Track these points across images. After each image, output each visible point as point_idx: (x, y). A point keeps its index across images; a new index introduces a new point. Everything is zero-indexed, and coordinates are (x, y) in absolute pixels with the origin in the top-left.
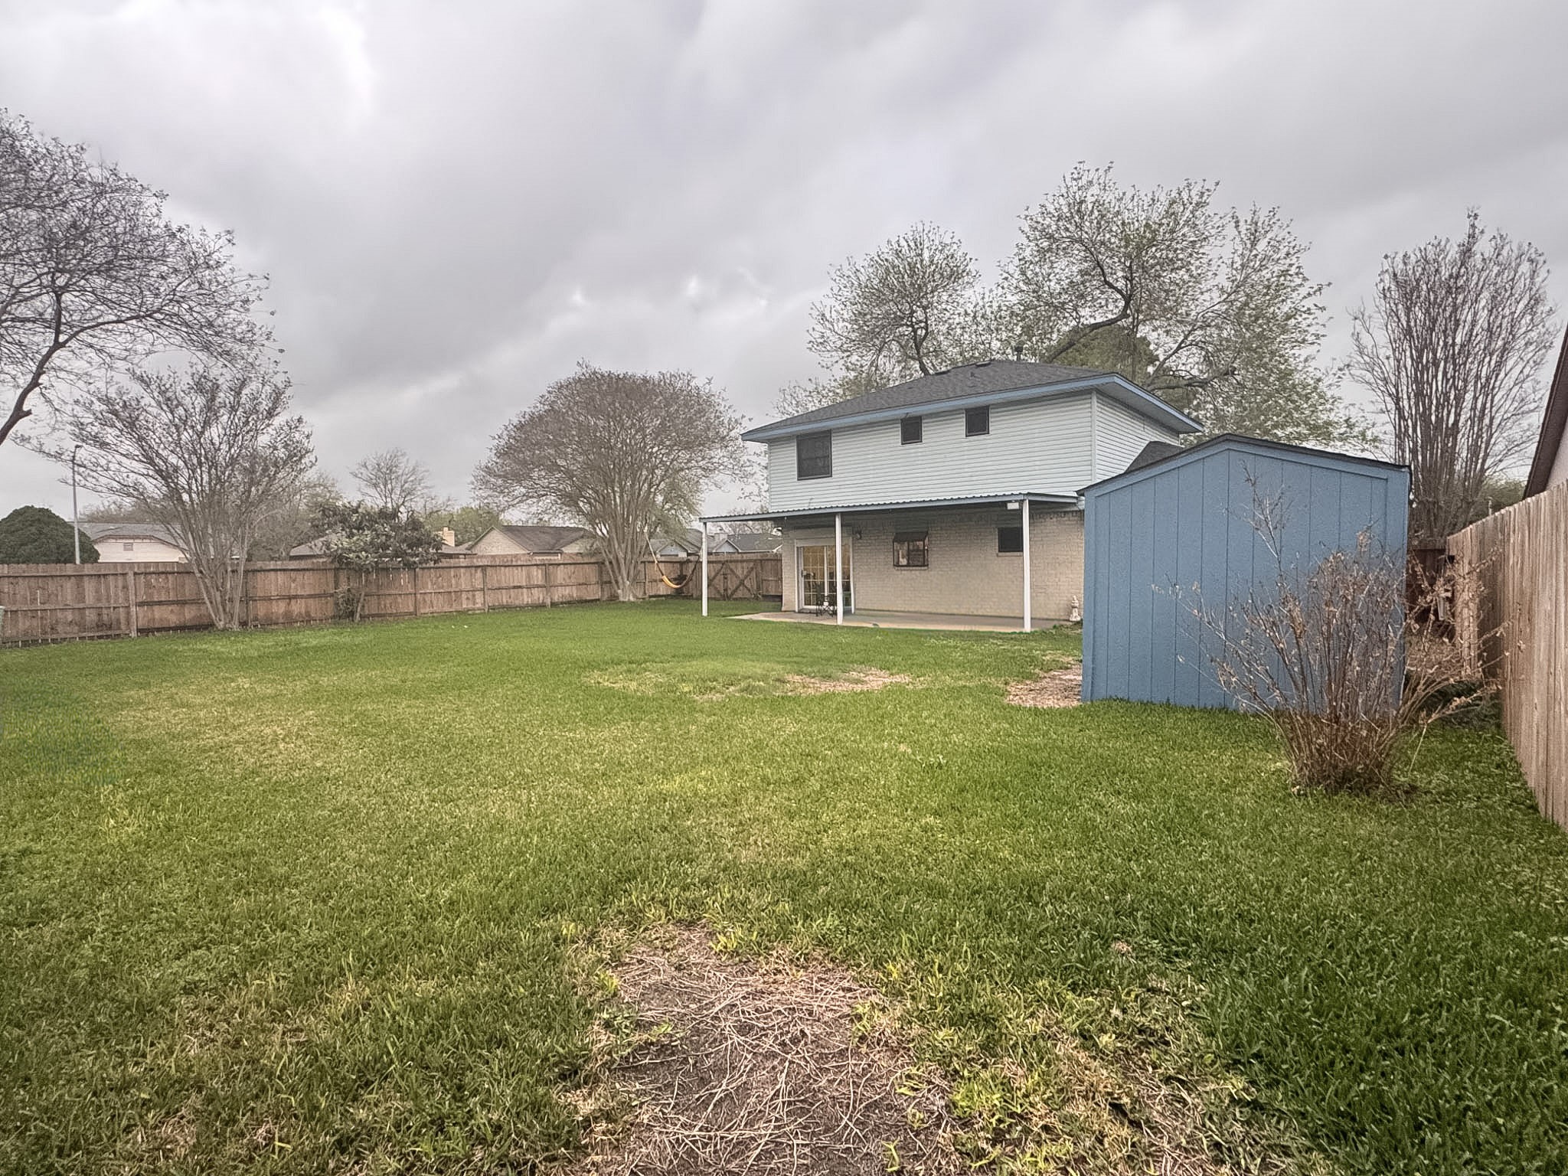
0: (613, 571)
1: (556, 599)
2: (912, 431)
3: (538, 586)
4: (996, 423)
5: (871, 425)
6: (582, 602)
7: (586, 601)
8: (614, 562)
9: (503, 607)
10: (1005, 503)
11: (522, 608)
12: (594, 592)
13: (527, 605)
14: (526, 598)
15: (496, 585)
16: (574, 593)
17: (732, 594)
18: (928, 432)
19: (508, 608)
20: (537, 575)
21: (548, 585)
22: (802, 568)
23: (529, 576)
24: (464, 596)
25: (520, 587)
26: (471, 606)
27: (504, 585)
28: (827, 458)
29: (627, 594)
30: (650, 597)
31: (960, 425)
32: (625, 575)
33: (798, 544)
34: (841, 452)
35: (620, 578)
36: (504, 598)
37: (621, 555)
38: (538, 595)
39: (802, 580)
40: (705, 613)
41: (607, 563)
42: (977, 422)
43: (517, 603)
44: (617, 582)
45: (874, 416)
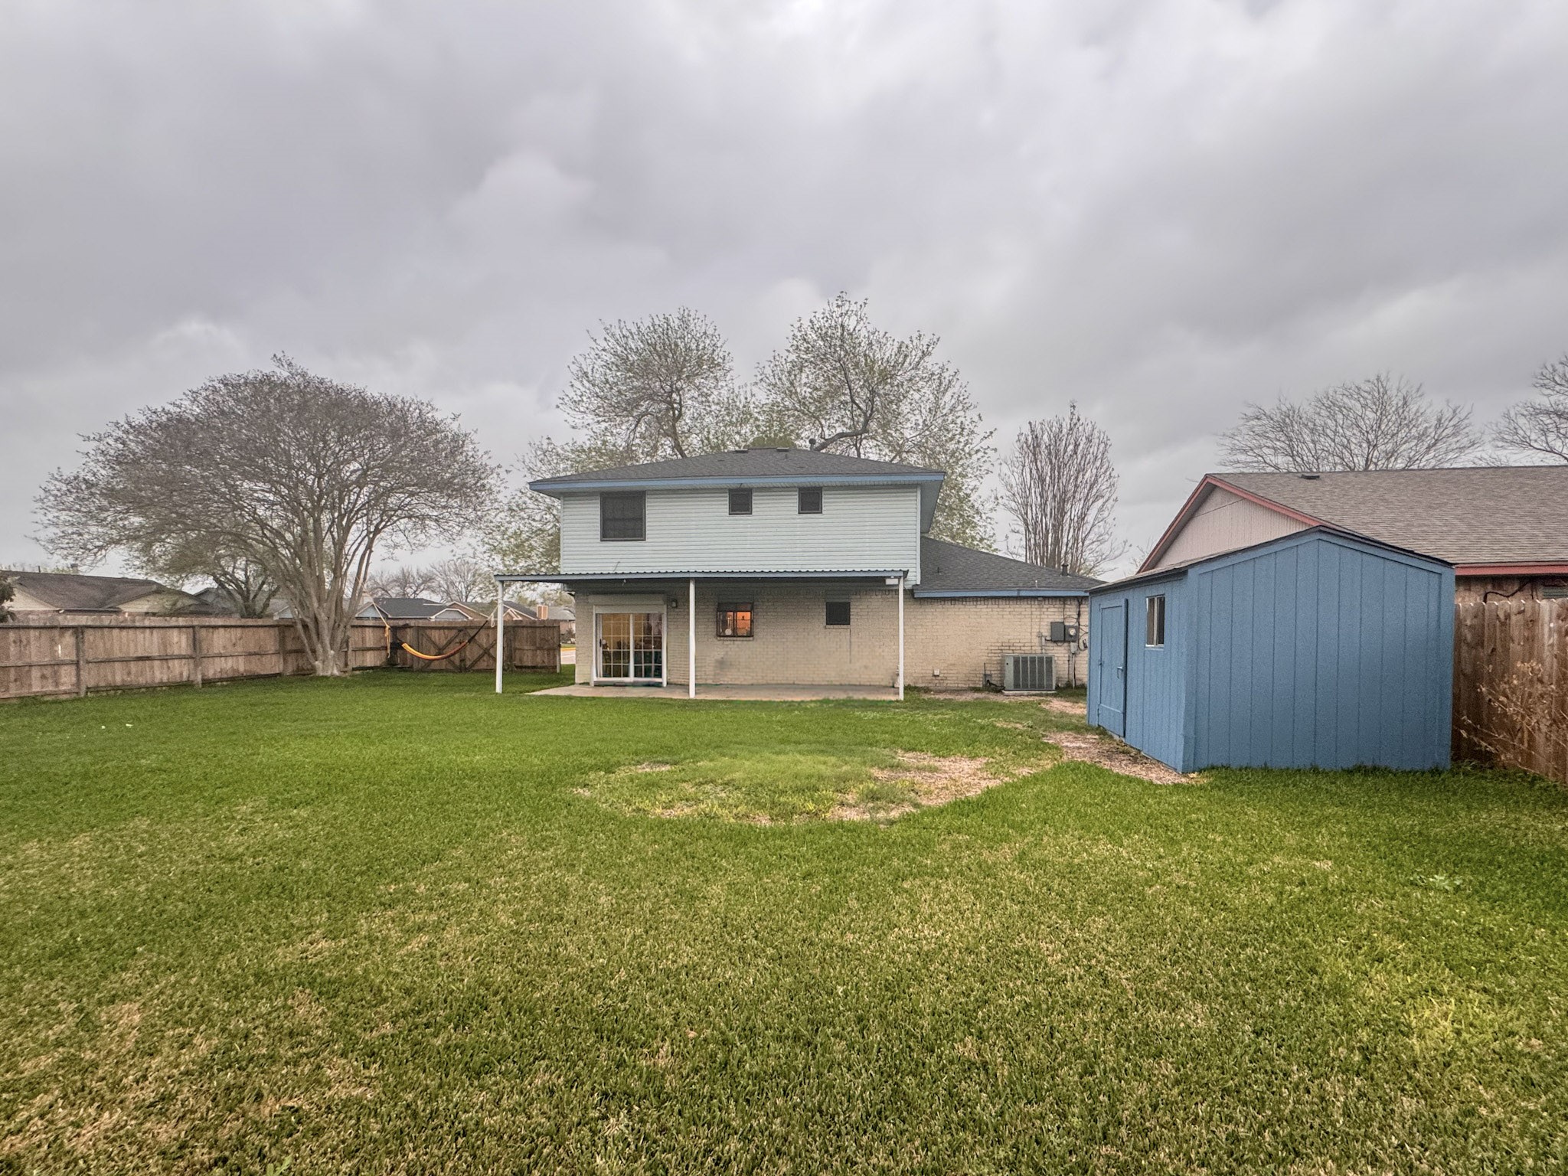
0: (309, 638)
1: (210, 674)
2: (740, 502)
3: (181, 657)
4: (828, 502)
5: (695, 491)
6: (253, 679)
7: (259, 677)
8: (311, 626)
9: (116, 688)
10: (883, 579)
11: (151, 689)
12: (273, 665)
13: (162, 684)
14: (159, 674)
15: (102, 656)
16: (241, 666)
17: (473, 665)
18: (758, 503)
19: (126, 691)
20: (180, 642)
21: (197, 654)
22: (600, 636)
23: (165, 644)
24: (36, 673)
25: (148, 658)
26: (51, 688)
27: (118, 654)
28: (640, 520)
29: (328, 666)
30: (354, 669)
31: (793, 502)
32: (327, 641)
33: (596, 610)
34: (656, 514)
35: (319, 647)
36: (118, 675)
37: (322, 617)
38: (180, 670)
39: (600, 650)
40: (499, 689)
41: (299, 627)
42: (811, 501)
43: (142, 681)
44: (314, 651)
45: (706, 482)
